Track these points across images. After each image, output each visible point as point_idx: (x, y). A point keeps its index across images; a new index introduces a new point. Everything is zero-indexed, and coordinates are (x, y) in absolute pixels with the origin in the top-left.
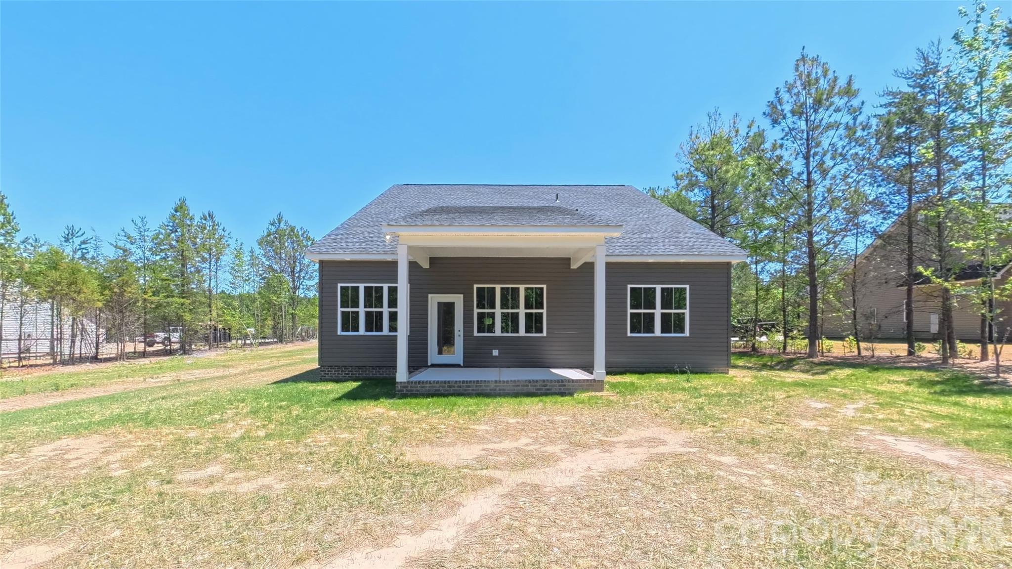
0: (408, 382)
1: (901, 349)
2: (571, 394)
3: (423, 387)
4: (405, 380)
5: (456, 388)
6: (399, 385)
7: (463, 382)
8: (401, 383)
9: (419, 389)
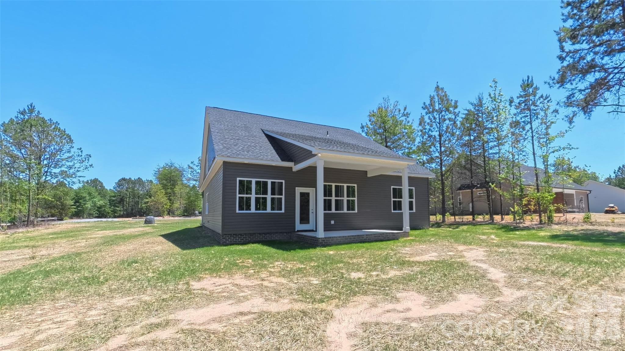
0: (325, 238)
1: (470, 218)
2: (397, 239)
3: (332, 240)
4: (323, 237)
5: (349, 240)
6: (320, 240)
7: (352, 236)
8: (321, 238)
9: (330, 241)
